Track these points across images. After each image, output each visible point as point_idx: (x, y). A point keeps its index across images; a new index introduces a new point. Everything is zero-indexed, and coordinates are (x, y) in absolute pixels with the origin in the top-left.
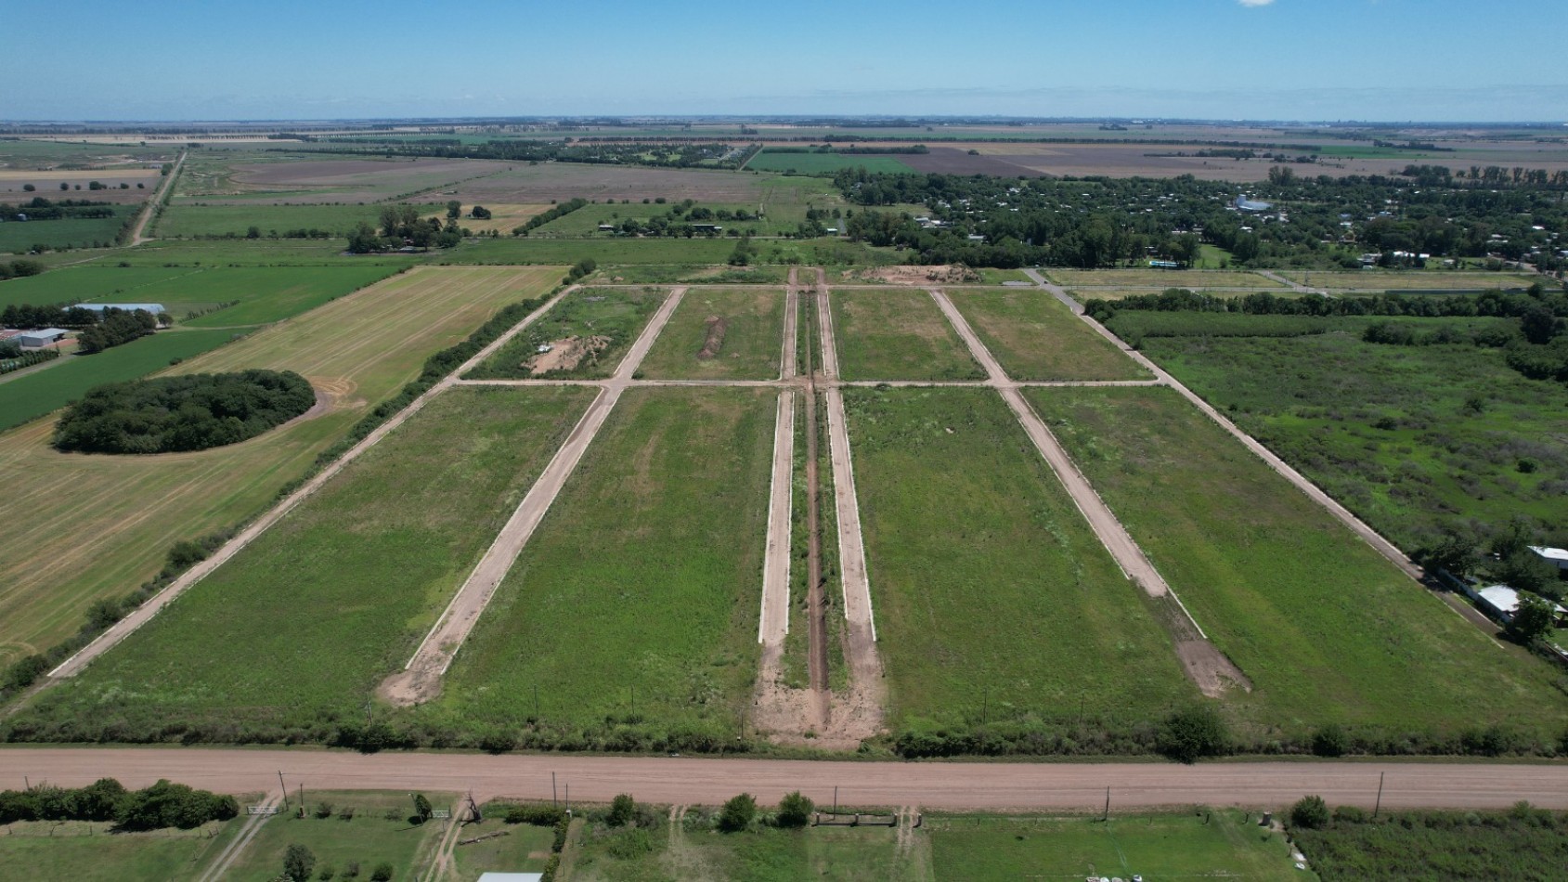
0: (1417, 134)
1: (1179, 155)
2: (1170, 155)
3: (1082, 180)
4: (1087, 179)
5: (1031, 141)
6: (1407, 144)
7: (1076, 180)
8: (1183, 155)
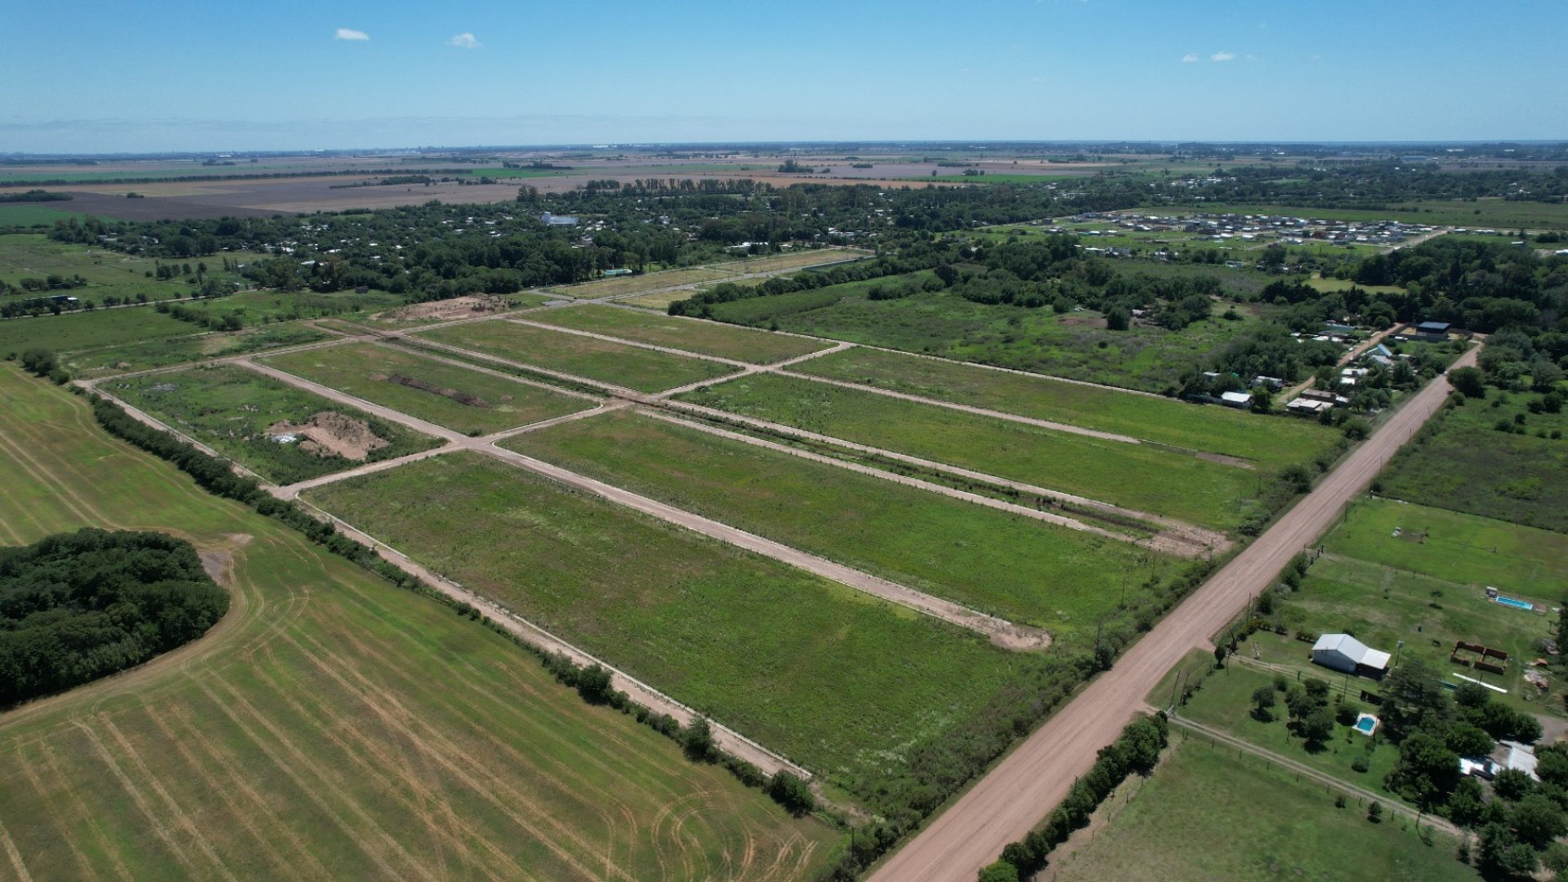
0: (511, 156)
1: (365, 184)
2: (355, 186)
3: (342, 214)
4: (347, 213)
5: (166, 180)
6: (532, 164)
7: (336, 214)
8: (369, 185)
